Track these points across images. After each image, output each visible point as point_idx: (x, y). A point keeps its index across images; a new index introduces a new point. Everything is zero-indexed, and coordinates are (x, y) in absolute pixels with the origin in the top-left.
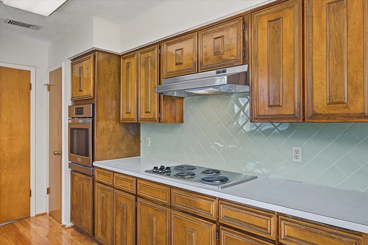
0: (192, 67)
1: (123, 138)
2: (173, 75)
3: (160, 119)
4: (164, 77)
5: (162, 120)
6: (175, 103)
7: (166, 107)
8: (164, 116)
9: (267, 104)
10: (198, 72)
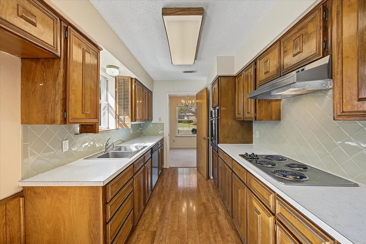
0: (276, 73)
1: (239, 131)
2: (263, 82)
3: (256, 117)
4: (258, 85)
5: (257, 118)
6: (271, 105)
7: (261, 109)
8: (259, 116)
9: (356, 97)
10: (280, 76)
